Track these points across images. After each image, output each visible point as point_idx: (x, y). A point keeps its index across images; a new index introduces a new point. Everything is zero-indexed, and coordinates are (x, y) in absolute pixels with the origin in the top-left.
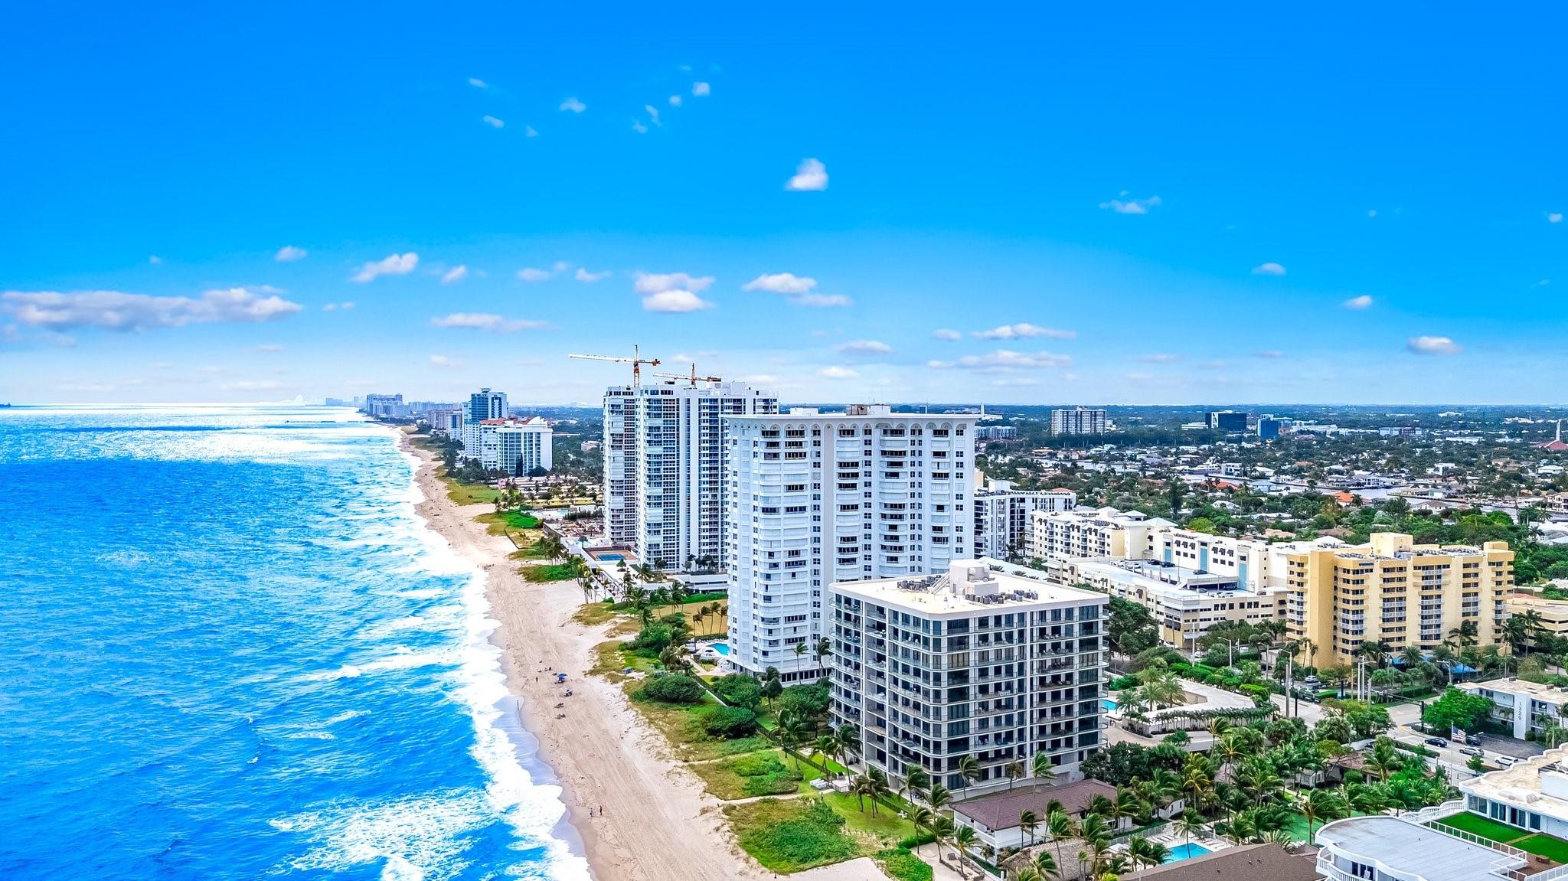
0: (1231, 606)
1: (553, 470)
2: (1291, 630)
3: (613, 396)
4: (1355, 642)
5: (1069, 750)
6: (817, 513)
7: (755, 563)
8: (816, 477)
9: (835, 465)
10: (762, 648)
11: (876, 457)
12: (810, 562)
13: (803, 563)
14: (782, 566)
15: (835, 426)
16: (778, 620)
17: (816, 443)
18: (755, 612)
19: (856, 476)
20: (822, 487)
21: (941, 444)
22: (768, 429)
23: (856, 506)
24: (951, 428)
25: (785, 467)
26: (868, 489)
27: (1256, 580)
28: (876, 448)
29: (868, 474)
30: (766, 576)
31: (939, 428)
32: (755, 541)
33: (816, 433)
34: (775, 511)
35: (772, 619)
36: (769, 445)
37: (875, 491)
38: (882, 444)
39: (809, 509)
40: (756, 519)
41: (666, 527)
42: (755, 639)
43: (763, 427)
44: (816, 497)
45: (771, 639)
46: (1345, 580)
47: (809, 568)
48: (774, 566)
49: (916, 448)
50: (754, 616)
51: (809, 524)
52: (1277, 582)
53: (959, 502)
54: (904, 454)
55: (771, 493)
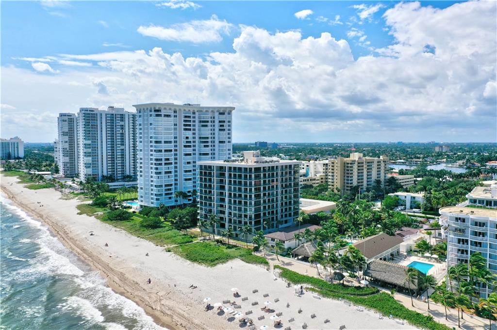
0: (308, 180)
1: (25, 157)
2: (330, 185)
3: (63, 117)
4: (350, 187)
5: (290, 218)
6: (176, 144)
7: (152, 164)
8: (175, 129)
9: (183, 125)
10: (155, 197)
11: (197, 123)
12: (173, 163)
13: (171, 164)
14: (163, 164)
15: (182, 109)
16: (162, 185)
17: (175, 116)
18: (152, 183)
19: (190, 130)
20: (178, 133)
21: (222, 118)
22: (157, 109)
23: (190, 142)
24: (226, 112)
25: (163, 124)
26: (194, 136)
27: (313, 172)
28: (197, 120)
29: (194, 130)
30: (157, 169)
31: (221, 112)
32: (152, 155)
33: (175, 112)
34: (160, 142)
35: (160, 186)
36: (157, 115)
37: (197, 136)
38: (199, 118)
39: (173, 142)
40: (151, 146)
41: (93, 165)
42: (152, 194)
43: (154, 108)
44: (175, 138)
45: (159, 193)
46: (347, 167)
47: (173, 166)
48: (160, 164)
49: (212, 120)
50: (152, 185)
51: (173, 149)
52: (319, 172)
53: (229, 140)
54: (208, 122)
55: (158, 135)
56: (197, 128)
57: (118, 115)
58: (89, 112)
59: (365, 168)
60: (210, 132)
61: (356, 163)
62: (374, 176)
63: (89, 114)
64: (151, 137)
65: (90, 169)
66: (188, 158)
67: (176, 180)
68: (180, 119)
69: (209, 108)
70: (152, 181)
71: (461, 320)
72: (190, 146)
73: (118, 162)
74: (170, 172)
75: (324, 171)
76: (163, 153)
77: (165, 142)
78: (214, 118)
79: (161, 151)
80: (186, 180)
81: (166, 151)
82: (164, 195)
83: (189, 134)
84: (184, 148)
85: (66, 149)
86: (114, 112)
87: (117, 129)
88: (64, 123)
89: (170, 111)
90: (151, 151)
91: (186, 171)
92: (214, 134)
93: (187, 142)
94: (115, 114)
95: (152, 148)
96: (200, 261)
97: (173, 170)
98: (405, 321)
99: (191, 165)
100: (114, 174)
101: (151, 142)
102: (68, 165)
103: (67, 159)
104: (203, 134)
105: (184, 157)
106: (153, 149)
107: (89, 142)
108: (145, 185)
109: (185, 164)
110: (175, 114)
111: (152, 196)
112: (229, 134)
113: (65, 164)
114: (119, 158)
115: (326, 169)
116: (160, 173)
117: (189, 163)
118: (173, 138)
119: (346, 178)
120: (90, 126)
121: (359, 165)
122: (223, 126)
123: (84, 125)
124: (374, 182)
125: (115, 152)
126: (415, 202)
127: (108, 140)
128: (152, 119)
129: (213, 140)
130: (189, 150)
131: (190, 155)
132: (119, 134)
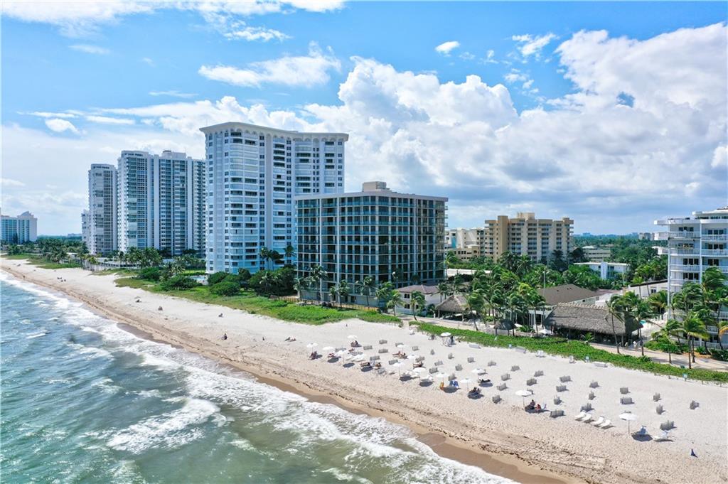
2: (487, 258)
3: (96, 169)
6: (262, 185)
7: (227, 212)
8: (262, 163)
9: (272, 158)
10: (232, 261)
11: (293, 157)
12: (258, 213)
13: (255, 213)
14: (244, 212)
15: (272, 135)
16: (242, 244)
17: (262, 144)
18: (227, 241)
19: (283, 165)
20: (265, 170)
21: (330, 149)
22: (236, 131)
23: (283, 183)
24: (335, 140)
25: (245, 154)
26: (289, 175)
27: (462, 244)
28: (293, 152)
29: (289, 166)
30: (234, 219)
31: (329, 141)
32: (227, 199)
33: (262, 138)
34: (240, 180)
35: (238, 244)
36: (236, 141)
37: (293, 176)
38: (297, 149)
39: (258, 181)
40: (227, 186)
41: (139, 233)
42: (226, 257)
43: (232, 130)
44: (262, 176)
45: (238, 255)
46: (513, 229)
47: (258, 216)
48: (240, 212)
49: (316, 152)
50: (226, 244)
51: (258, 191)
52: (472, 243)
53: (340, 182)
54: (309, 155)
55: (238, 169)
56: (293, 164)
57: (178, 161)
58: (134, 156)
59: (540, 232)
60: (313, 170)
61: (526, 225)
62: (552, 246)
63: (135, 159)
64: (227, 174)
65: (136, 240)
66: (281, 207)
67: (262, 238)
68: (269, 150)
69: (310, 135)
70: (227, 238)
71: (692, 364)
72: (282, 189)
73: (176, 230)
74: (254, 225)
75: (478, 241)
76: (244, 196)
77: (247, 180)
78: (318, 149)
79: (240, 193)
80: (277, 238)
81: (247, 193)
82: (244, 257)
83: (282, 171)
84: (275, 192)
85: (100, 215)
86: (171, 158)
87: (176, 183)
88: (98, 177)
89: (255, 136)
90: (227, 193)
91: (277, 226)
92: (318, 173)
93: (279, 183)
94: (173, 161)
95: (227, 190)
96: (299, 319)
97: (258, 222)
98: (608, 364)
99: (285, 217)
100: (170, 248)
101: (226, 180)
102: (103, 240)
103: (101, 231)
104: (302, 172)
105: (275, 204)
106: (229, 189)
107: (135, 200)
108: (217, 244)
109: (276, 215)
110: (262, 141)
111: (227, 260)
112: (339, 173)
113: (98, 238)
114: (177, 224)
115: (481, 238)
116: (239, 225)
117: (281, 213)
118: (259, 175)
119: (511, 246)
120: (136, 177)
121: (530, 227)
122: (331, 161)
123: (128, 174)
124: (553, 254)
125: (172, 215)
126: (614, 273)
127: (162, 198)
128: (228, 147)
129: (316, 182)
130: (282, 195)
131: (282, 201)
132: (178, 189)
